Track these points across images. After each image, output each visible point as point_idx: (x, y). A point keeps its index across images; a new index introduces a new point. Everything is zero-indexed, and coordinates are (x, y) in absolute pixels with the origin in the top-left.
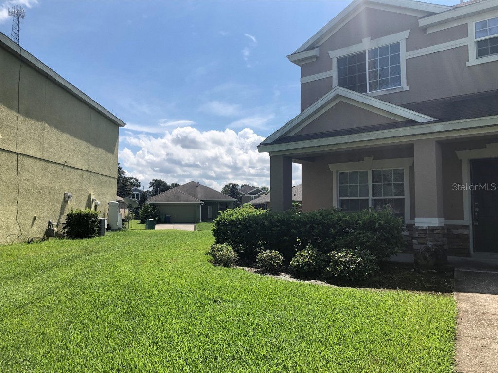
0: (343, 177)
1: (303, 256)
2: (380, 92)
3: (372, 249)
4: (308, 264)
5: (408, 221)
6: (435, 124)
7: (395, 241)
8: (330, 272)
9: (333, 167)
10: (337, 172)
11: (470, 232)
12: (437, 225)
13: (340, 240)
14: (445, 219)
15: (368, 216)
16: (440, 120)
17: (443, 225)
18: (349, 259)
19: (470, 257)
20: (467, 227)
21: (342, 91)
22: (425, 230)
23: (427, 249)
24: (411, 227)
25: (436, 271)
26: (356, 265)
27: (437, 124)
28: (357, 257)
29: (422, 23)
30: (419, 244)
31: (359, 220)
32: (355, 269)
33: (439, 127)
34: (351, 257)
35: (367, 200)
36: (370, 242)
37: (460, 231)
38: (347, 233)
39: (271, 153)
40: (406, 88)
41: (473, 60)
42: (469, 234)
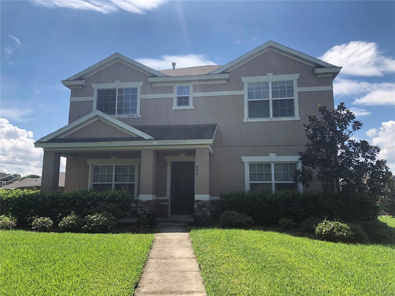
0: (96, 169)
1: (68, 219)
2: (124, 116)
3: (114, 213)
4: (71, 224)
5: (135, 198)
6: (153, 141)
7: (127, 208)
8: (87, 228)
9: (91, 162)
10: (92, 165)
11: (169, 203)
12: (151, 199)
13: (94, 208)
14: (156, 196)
15: (112, 194)
16: (156, 139)
17: (154, 199)
18: (99, 219)
19: (168, 218)
20: (167, 201)
21: (100, 113)
22: (145, 202)
23: (145, 213)
24: (137, 202)
25: (149, 226)
26: (103, 222)
27: (154, 141)
28: (104, 217)
29: (150, 80)
30: (141, 210)
31: (107, 196)
32: (103, 224)
33: (155, 143)
34: (100, 218)
35: (112, 184)
36: (112, 209)
37: (164, 203)
38: (98, 205)
39: (44, 149)
40: (140, 116)
41: (175, 107)
42: (168, 205)
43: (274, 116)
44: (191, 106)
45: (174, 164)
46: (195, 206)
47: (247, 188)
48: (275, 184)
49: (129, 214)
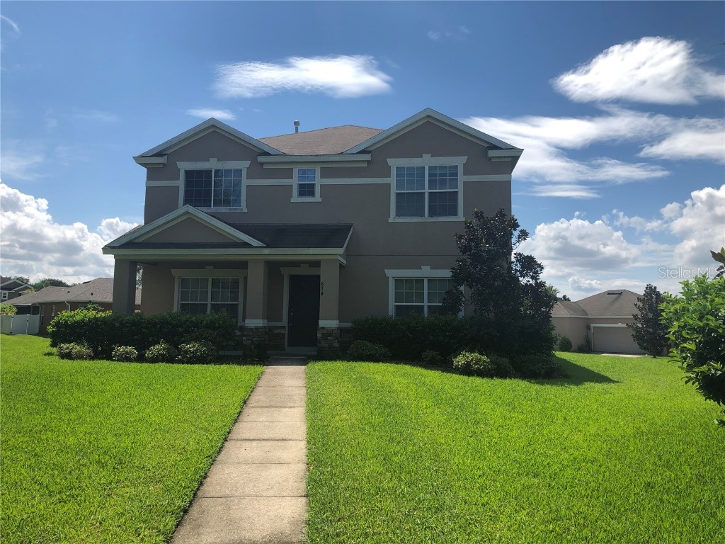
0: (184, 282)
1: (157, 349)
2: (223, 209)
3: (214, 342)
5: (240, 324)
6: (264, 249)
7: (229, 337)
8: (181, 359)
9: (175, 272)
10: (179, 277)
11: (286, 332)
12: (261, 325)
13: (188, 336)
14: (268, 321)
15: (209, 317)
16: (268, 246)
17: (266, 325)
18: (196, 349)
19: (284, 350)
20: (283, 327)
21: (190, 208)
22: (253, 329)
23: (253, 343)
24: (242, 328)
26: (201, 353)
27: (266, 249)
28: (202, 347)
30: (247, 340)
31: (203, 321)
32: (201, 355)
33: (266, 251)
34: (198, 347)
35: (207, 304)
36: (212, 337)
37: (279, 331)
39: (115, 255)
40: (245, 210)
41: (295, 198)
42: (284, 334)
43: (432, 214)
44: (317, 198)
45: (293, 278)
46: (319, 335)
47: (391, 311)
48: (429, 307)
49: (233, 344)
